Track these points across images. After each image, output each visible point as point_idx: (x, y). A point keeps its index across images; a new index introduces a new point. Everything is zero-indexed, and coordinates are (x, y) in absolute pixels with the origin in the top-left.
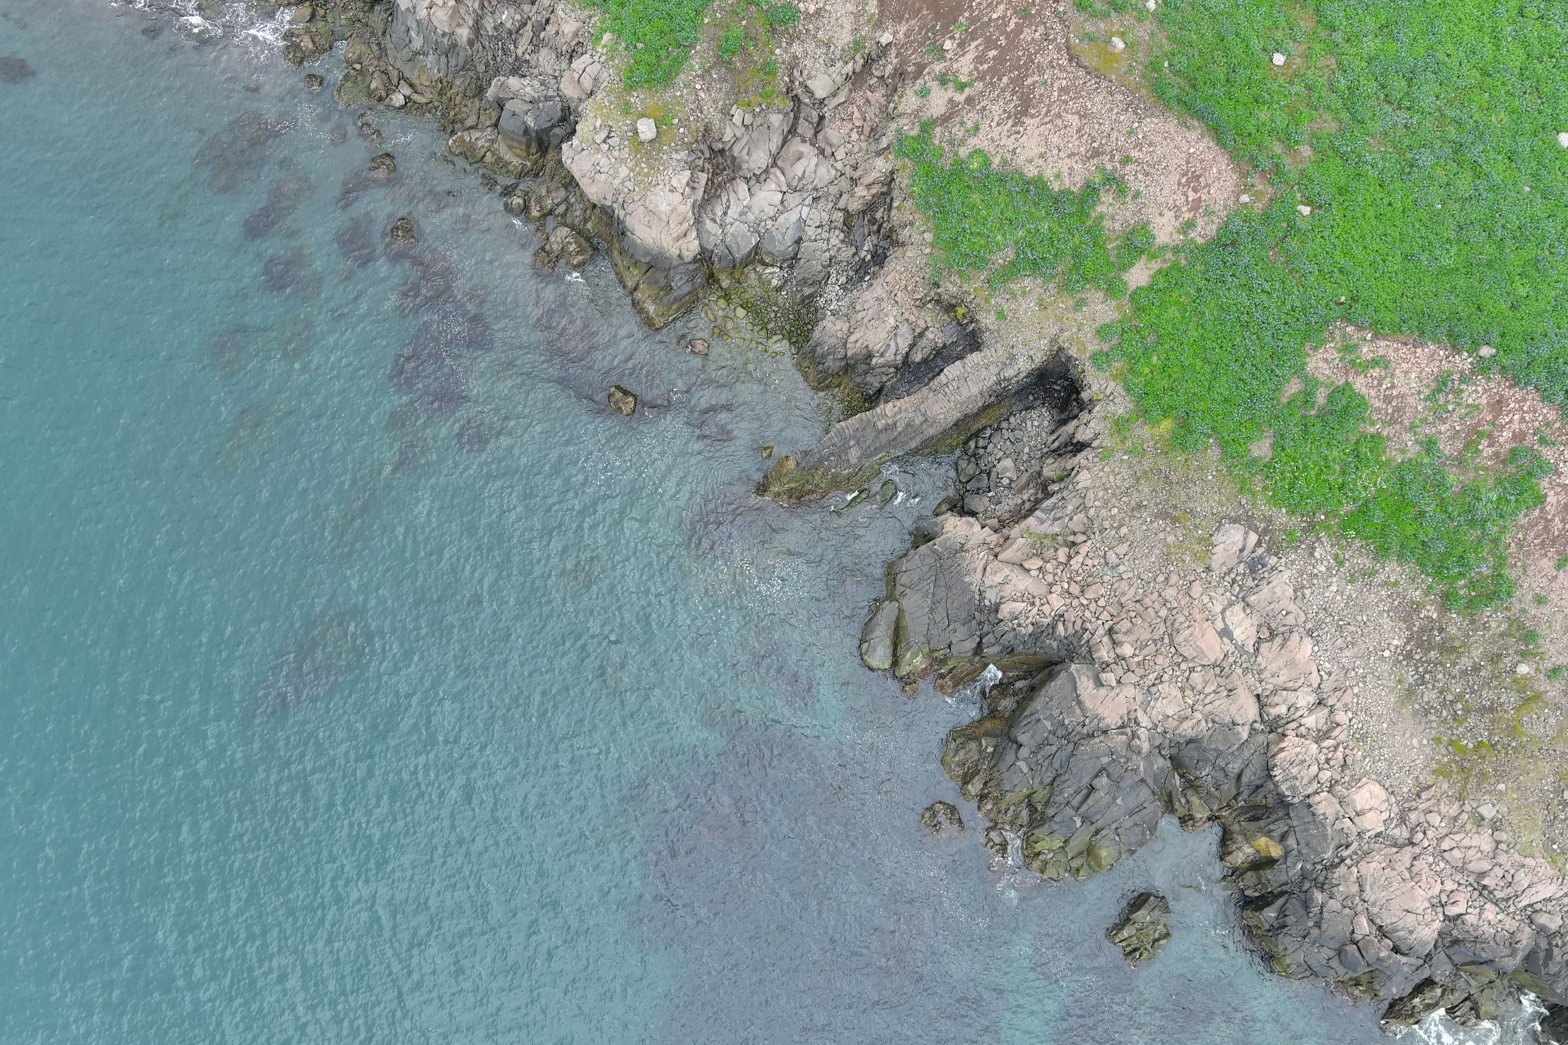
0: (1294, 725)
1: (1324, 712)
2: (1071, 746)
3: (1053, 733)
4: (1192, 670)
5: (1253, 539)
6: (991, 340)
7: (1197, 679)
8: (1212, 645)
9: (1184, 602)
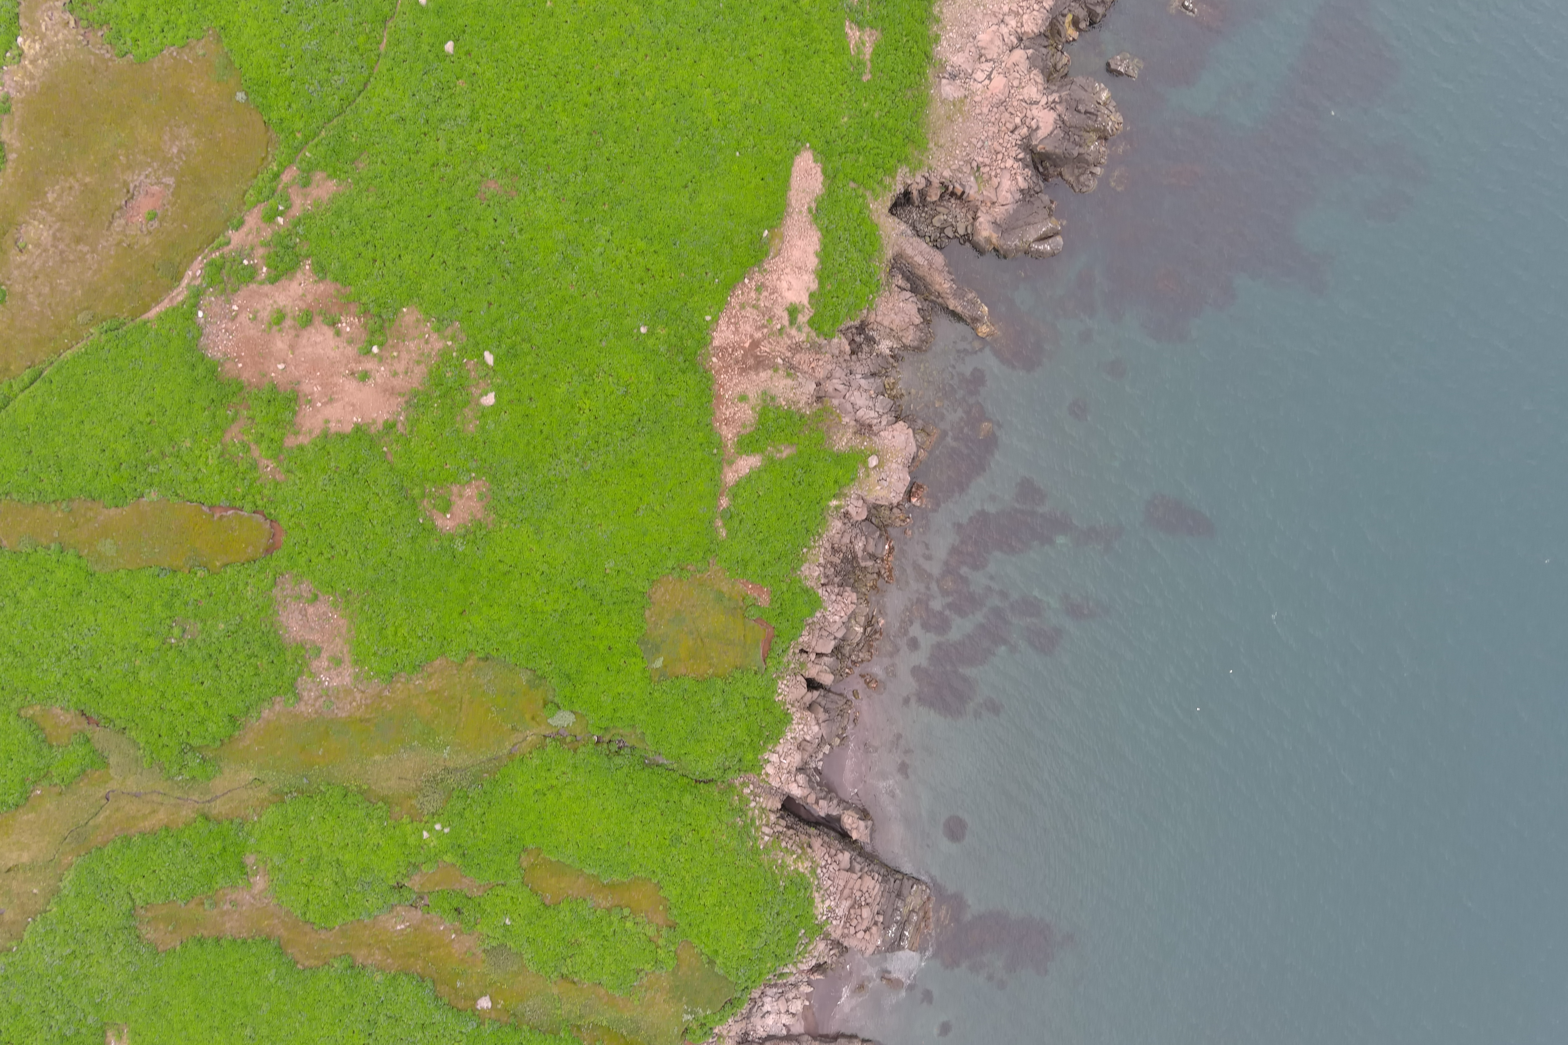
0: (1019, 30)
1: (1007, 18)
2: (1072, 129)
3: (1069, 140)
4: (1012, 87)
5: (944, 81)
6: (896, 248)
7: (1016, 83)
8: (999, 81)
9: (986, 103)
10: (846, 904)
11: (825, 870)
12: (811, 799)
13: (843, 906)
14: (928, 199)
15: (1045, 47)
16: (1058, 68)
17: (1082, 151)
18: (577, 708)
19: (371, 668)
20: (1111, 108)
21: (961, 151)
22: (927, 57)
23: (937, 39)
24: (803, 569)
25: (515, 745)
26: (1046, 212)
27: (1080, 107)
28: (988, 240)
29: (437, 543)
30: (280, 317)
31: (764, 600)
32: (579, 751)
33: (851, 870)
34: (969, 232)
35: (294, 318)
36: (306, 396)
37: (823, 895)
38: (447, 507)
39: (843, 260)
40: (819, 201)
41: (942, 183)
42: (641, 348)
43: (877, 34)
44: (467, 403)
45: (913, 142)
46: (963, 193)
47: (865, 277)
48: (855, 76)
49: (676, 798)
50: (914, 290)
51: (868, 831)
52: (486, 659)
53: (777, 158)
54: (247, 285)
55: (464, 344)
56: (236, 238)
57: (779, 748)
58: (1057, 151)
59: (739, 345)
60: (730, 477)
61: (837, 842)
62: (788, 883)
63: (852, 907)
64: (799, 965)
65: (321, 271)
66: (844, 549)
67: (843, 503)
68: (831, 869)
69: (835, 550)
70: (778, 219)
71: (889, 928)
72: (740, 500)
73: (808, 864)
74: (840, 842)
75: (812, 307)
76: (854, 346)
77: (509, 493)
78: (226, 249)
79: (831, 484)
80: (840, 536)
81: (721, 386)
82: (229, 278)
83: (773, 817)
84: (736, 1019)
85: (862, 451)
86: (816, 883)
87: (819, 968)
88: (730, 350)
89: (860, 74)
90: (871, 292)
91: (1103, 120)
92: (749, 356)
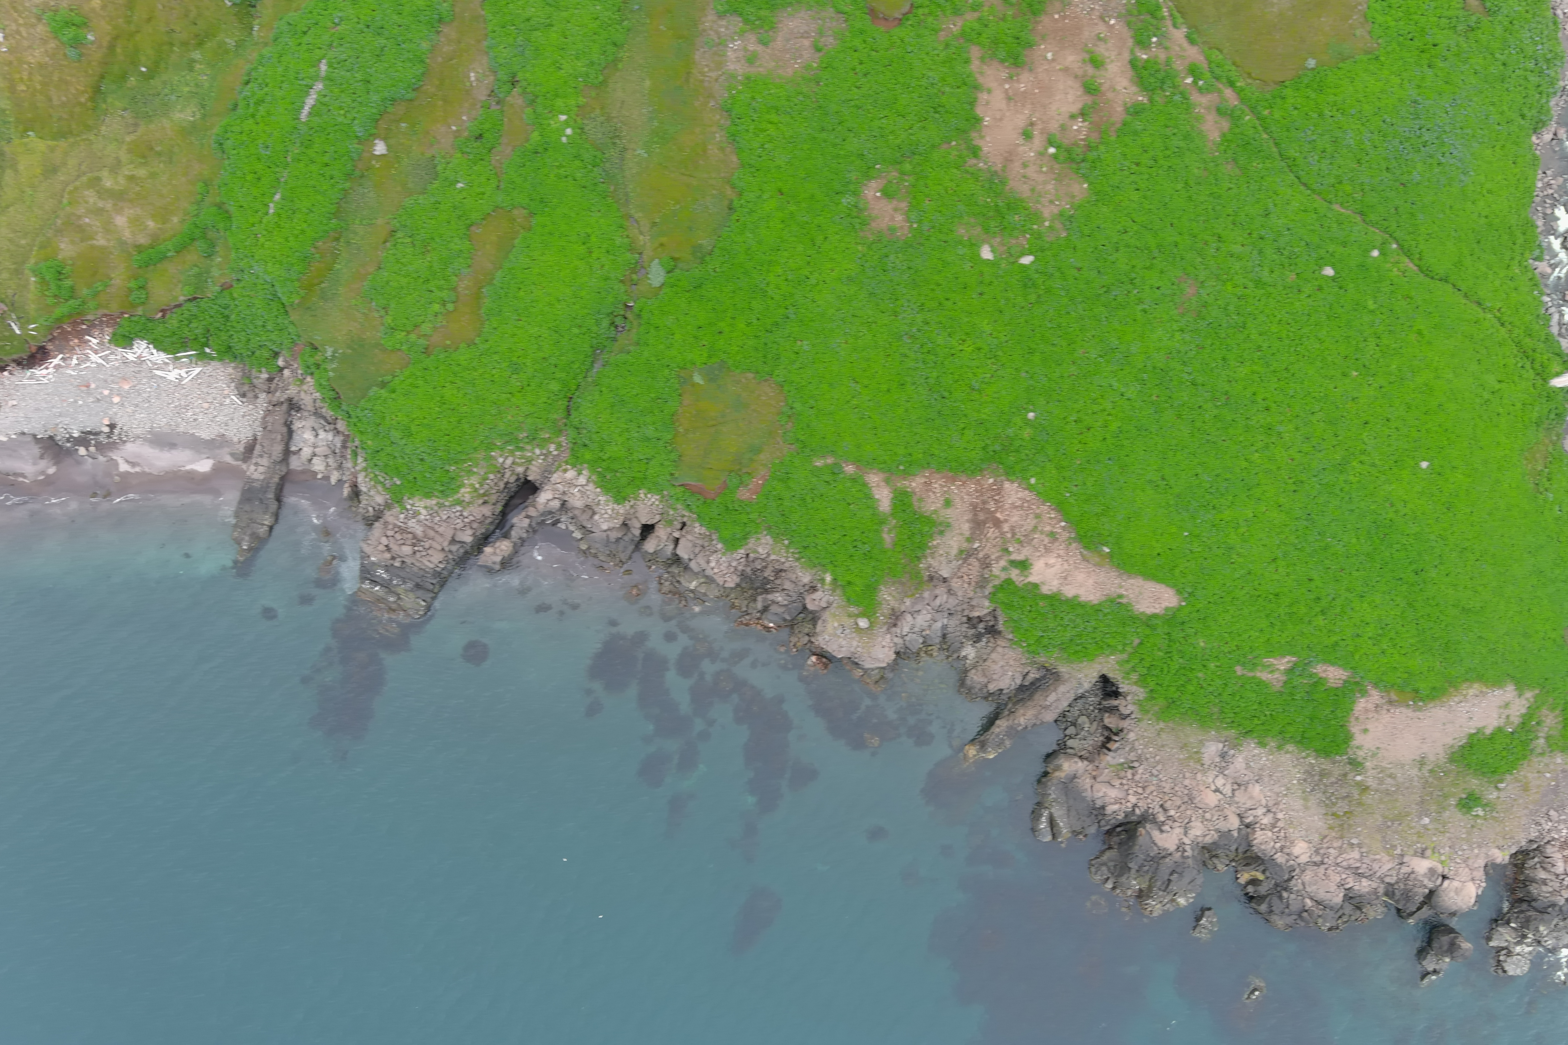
0: (1257, 826)
1: (1271, 815)
2: (1156, 865)
3: (1145, 860)
4: (1205, 812)
5: (1221, 745)
6: (1067, 676)
7: (1208, 816)
8: (1212, 799)
9: (1194, 783)
10: (419, 531)
11: (458, 514)
12: (532, 512)
13: (417, 527)
14: (1107, 715)
15: (1237, 849)
16: (1213, 859)
17: (1133, 871)
18: (666, 290)
19: (739, 92)
20: (1168, 906)
21: (1151, 753)
22: (1246, 733)
23: (1262, 744)
24: (768, 537)
25: (637, 222)
26: (1078, 829)
27: (1175, 875)
28: (1058, 768)
29: (853, 178)
30: (1097, 63)
31: (743, 494)
32: (621, 285)
33: (453, 541)
34: (1069, 751)
35: (1093, 77)
36: (1018, 75)
37: (432, 509)
38: (887, 194)
39: (1066, 622)
40: (1127, 607)
41: (1121, 730)
42: (1014, 410)
43: (1278, 686)
44: (987, 230)
45: (1168, 707)
46: (1109, 750)
47: (1045, 641)
48: (1243, 660)
49: (558, 375)
50: (1021, 688)
51: (489, 564)
52: (731, 208)
53: (1177, 572)
54: (1132, 37)
55: (1045, 238)
56: (1179, 34)
57: (591, 487)
58: (1137, 847)
59: (1000, 507)
60: (874, 479)
61: (483, 531)
62: (452, 475)
63: (415, 537)
64: (363, 474)
65: (1136, 111)
66: (778, 582)
67: (826, 587)
68: (458, 521)
69: (778, 572)
70: (1119, 564)
71: (387, 571)
72: (849, 484)
73: (467, 498)
74: (482, 534)
75: (1025, 585)
76: (975, 621)
77: (892, 257)
78: (1169, 23)
79: (848, 578)
80: (794, 579)
81: (964, 483)
82: (1142, 21)
83: (520, 470)
84: (318, 401)
85: (875, 614)
86: (447, 504)
87: (356, 493)
88: (996, 498)
89: (1243, 665)
90: (1029, 645)
91: (1159, 897)
92: (987, 516)
